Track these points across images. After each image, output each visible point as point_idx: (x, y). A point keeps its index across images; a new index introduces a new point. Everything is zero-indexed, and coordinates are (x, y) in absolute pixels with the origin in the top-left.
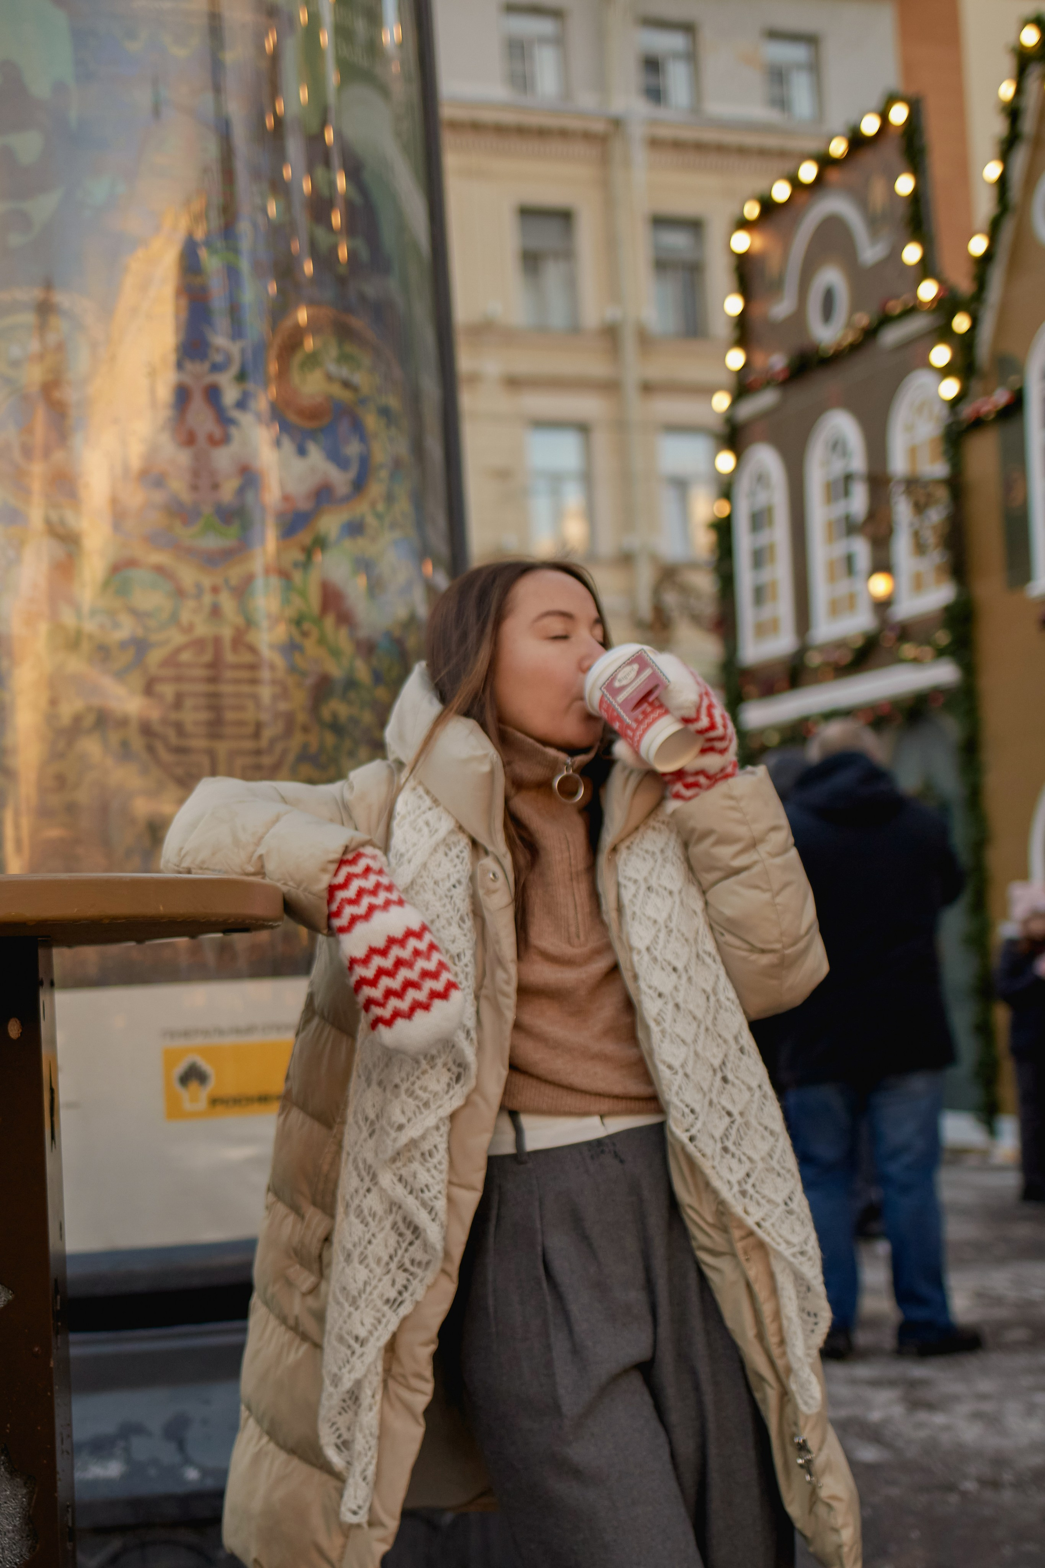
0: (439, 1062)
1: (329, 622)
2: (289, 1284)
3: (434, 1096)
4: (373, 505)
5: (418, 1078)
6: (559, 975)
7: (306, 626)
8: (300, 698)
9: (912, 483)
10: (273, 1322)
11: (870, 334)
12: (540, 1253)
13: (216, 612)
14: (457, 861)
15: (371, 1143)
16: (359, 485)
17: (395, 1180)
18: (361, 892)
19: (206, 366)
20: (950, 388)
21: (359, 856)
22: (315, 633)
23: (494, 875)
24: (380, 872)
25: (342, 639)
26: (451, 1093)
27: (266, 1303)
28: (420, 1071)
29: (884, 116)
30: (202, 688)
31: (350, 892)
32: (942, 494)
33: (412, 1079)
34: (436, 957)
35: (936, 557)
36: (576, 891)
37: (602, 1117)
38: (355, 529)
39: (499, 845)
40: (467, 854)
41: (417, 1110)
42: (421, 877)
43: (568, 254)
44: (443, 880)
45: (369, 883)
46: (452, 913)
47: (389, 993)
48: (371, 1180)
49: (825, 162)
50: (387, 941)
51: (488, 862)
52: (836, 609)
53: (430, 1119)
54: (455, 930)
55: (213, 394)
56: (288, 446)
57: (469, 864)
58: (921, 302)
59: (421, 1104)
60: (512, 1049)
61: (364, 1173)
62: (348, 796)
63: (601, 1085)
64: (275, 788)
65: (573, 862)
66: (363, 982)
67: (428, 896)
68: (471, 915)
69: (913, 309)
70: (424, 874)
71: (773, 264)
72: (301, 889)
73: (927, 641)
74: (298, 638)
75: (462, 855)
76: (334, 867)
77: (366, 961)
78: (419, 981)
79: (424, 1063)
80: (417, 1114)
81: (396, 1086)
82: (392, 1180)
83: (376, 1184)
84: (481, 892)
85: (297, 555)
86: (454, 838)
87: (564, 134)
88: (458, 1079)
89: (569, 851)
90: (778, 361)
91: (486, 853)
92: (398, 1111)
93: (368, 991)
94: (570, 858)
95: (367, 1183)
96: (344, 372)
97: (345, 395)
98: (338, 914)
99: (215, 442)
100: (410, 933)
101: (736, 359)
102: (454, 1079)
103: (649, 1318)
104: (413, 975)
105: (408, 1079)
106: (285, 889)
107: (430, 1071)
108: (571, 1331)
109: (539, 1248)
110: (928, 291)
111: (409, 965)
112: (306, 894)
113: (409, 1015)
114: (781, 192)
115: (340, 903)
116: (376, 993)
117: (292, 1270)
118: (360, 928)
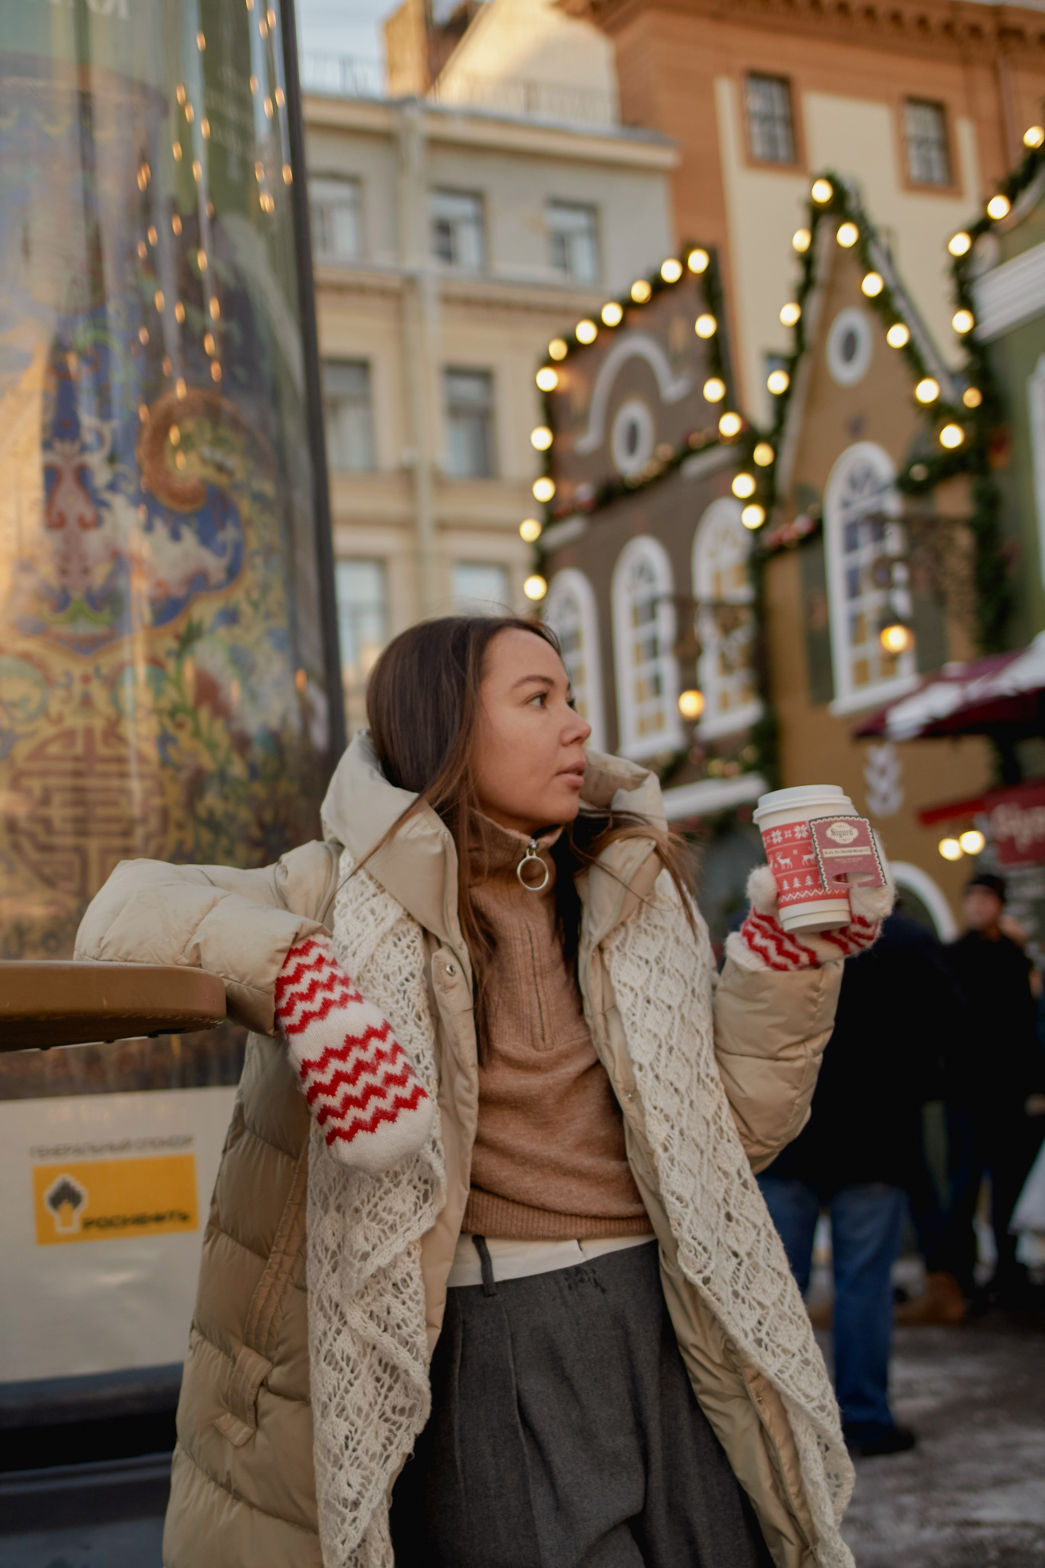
0: (404, 1179)
1: (204, 714)
2: (220, 1435)
3: (401, 1217)
4: (248, 593)
5: (381, 1199)
6: (523, 1082)
7: (180, 717)
8: (176, 793)
9: (719, 607)
10: (201, 1479)
11: (674, 466)
12: (515, 1398)
13: (86, 702)
14: (409, 952)
15: (335, 1277)
16: (233, 572)
17: (366, 1317)
18: (314, 986)
19: (76, 447)
20: (753, 517)
21: (310, 945)
22: (189, 725)
23: (451, 968)
24: (334, 963)
25: (218, 732)
26: (419, 1213)
27: (192, 1456)
28: (382, 1190)
29: (684, 263)
30: (68, 782)
31: (302, 987)
32: (747, 617)
33: (374, 1200)
34: (401, 1059)
35: (740, 679)
36: (540, 987)
37: (579, 1241)
38: (231, 617)
39: (454, 934)
40: (419, 943)
41: (382, 1235)
42: (369, 971)
43: (365, 400)
44: (393, 973)
45: (323, 976)
46: (406, 1010)
47: (349, 1101)
48: (340, 1320)
49: (628, 305)
50: (345, 1041)
51: (442, 954)
52: (643, 728)
53: (398, 1244)
54: (411, 1028)
55: (82, 475)
56: (161, 530)
57: (422, 954)
58: (722, 436)
59: (386, 1228)
60: (474, 1165)
61: (331, 1313)
62: (282, 881)
63: (578, 1205)
64: (202, 872)
65: (536, 955)
66: (318, 1088)
67: (379, 992)
68: (427, 1012)
69: (715, 441)
70: (372, 968)
71: (578, 400)
72: (244, 982)
73: (734, 757)
74: (171, 729)
75: (413, 945)
76: (283, 956)
77: (322, 1065)
78: (382, 1086)
79: (386, 1181)
80: (383, 1239)
81: (357, 1210)
82: (362, 1318)
83: (345, 1323)
84: (437, 988)
85: (169, 643)
86: (404, 928)
87: (361, 290)
88: (425, 1199)
89: (531, 942)
90: (584, 492)
91: (439, 944)
92: (360, 1239)
93: (324, 1100)
94: (532, 950)
95: (336, 1323)
96: (219, 455)
97: (222, 480)
98: (288, 1011)
99: (84, 525)
100: (371, 1033)
101: (544, 490)
102: (421, 1198)
103: (640, 1466)
104: (376, 1080)
105: (369, 1201)
106: (227, 982)
107: (394, 1190)
108: (553, 1485)
109: (514, 1392)
110: (730, 425)
111: (372, 1069)
112: (250, 988)
113: (372, 1127)
114: (586, 333)
115: (290, 999)
116: (334, 1102)
117: (222, 1419)
118: (314, 1026)
